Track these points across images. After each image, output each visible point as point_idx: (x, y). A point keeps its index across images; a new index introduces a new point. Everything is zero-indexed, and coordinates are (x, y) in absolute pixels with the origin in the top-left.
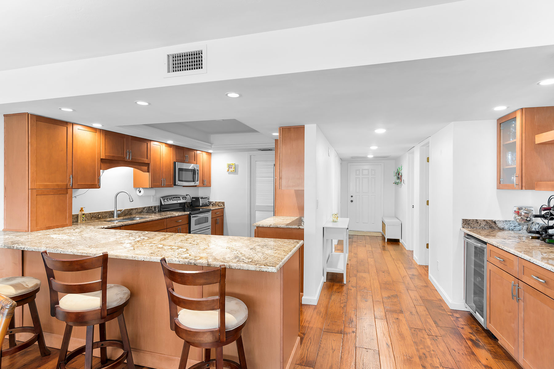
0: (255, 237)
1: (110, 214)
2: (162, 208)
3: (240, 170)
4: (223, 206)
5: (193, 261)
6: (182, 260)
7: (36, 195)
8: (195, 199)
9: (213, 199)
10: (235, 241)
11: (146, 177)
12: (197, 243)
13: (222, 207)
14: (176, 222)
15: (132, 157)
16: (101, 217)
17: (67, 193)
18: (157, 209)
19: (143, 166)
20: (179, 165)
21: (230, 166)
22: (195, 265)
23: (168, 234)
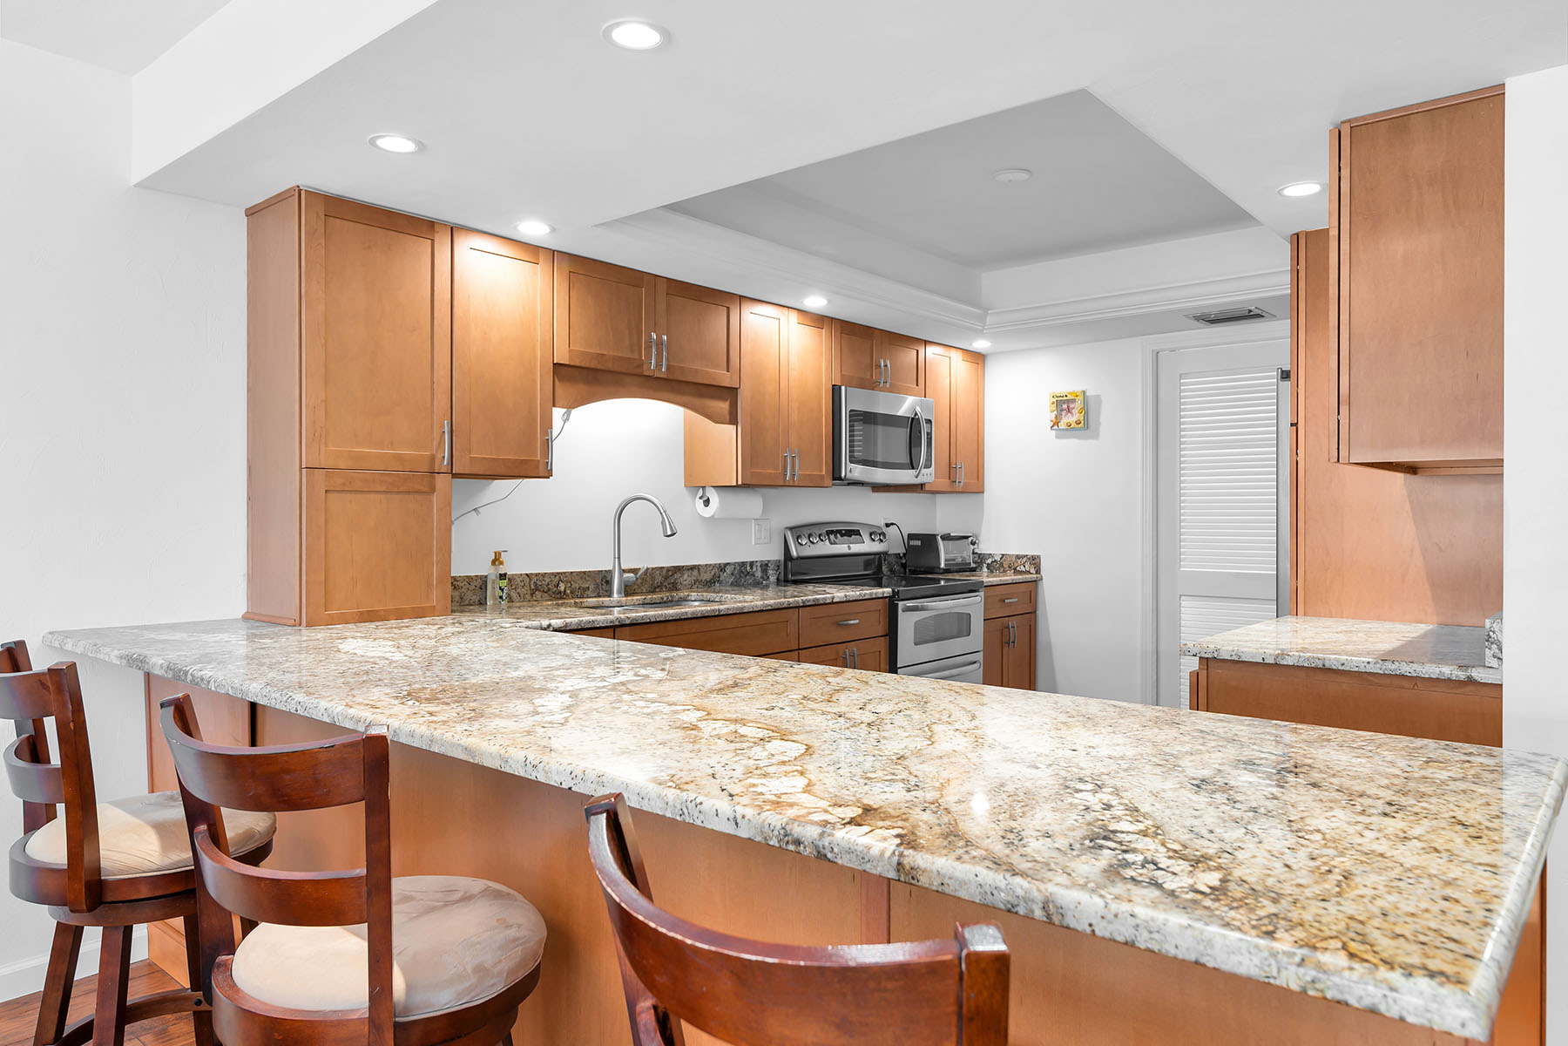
0: (1195, 706)
1: (599, 581)
2: (793, 571)
3: (1108, 417)
4: (1033, 571)
5: (810, 833)
6: (750, 812)
7: (326, 491)
8: (918, 543)
9: (993, 544)
10: (1089, 724)
11: (725, 438)
12: (873, 718)
13: (1028, 577)
14: (838, 625)
15: (668, 360)
16: (568, 592)
17: (433, 490)
18: (771, 572)
19: (712, 397)
20: (855, 400)
21: (1063, 404)
22: (821, 856)
23: (755, 666)
